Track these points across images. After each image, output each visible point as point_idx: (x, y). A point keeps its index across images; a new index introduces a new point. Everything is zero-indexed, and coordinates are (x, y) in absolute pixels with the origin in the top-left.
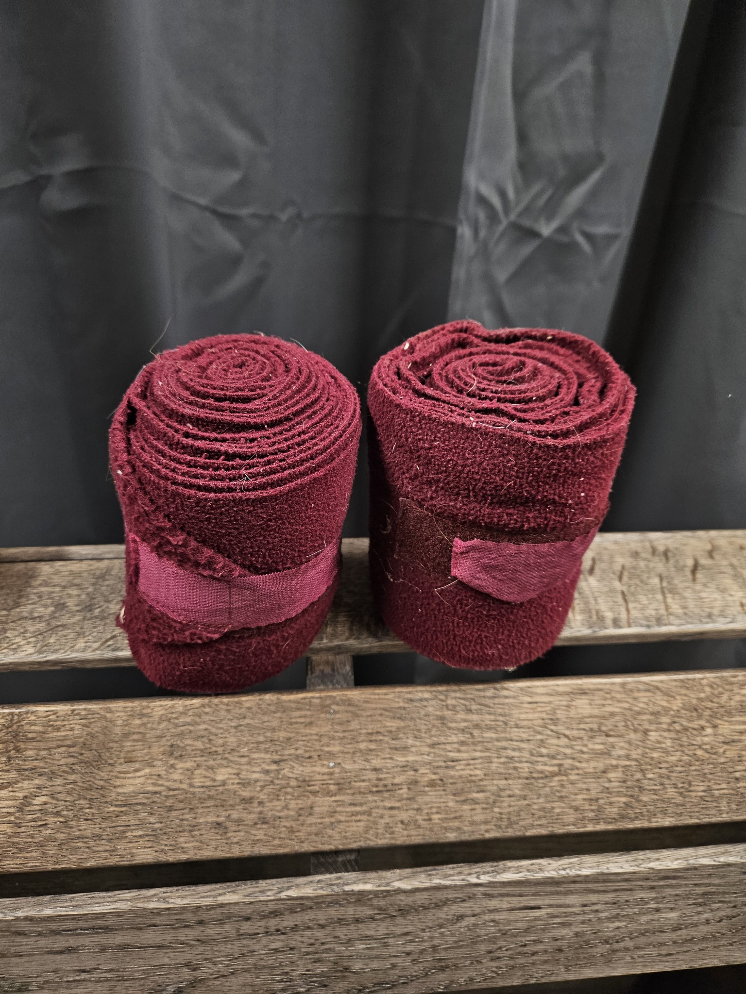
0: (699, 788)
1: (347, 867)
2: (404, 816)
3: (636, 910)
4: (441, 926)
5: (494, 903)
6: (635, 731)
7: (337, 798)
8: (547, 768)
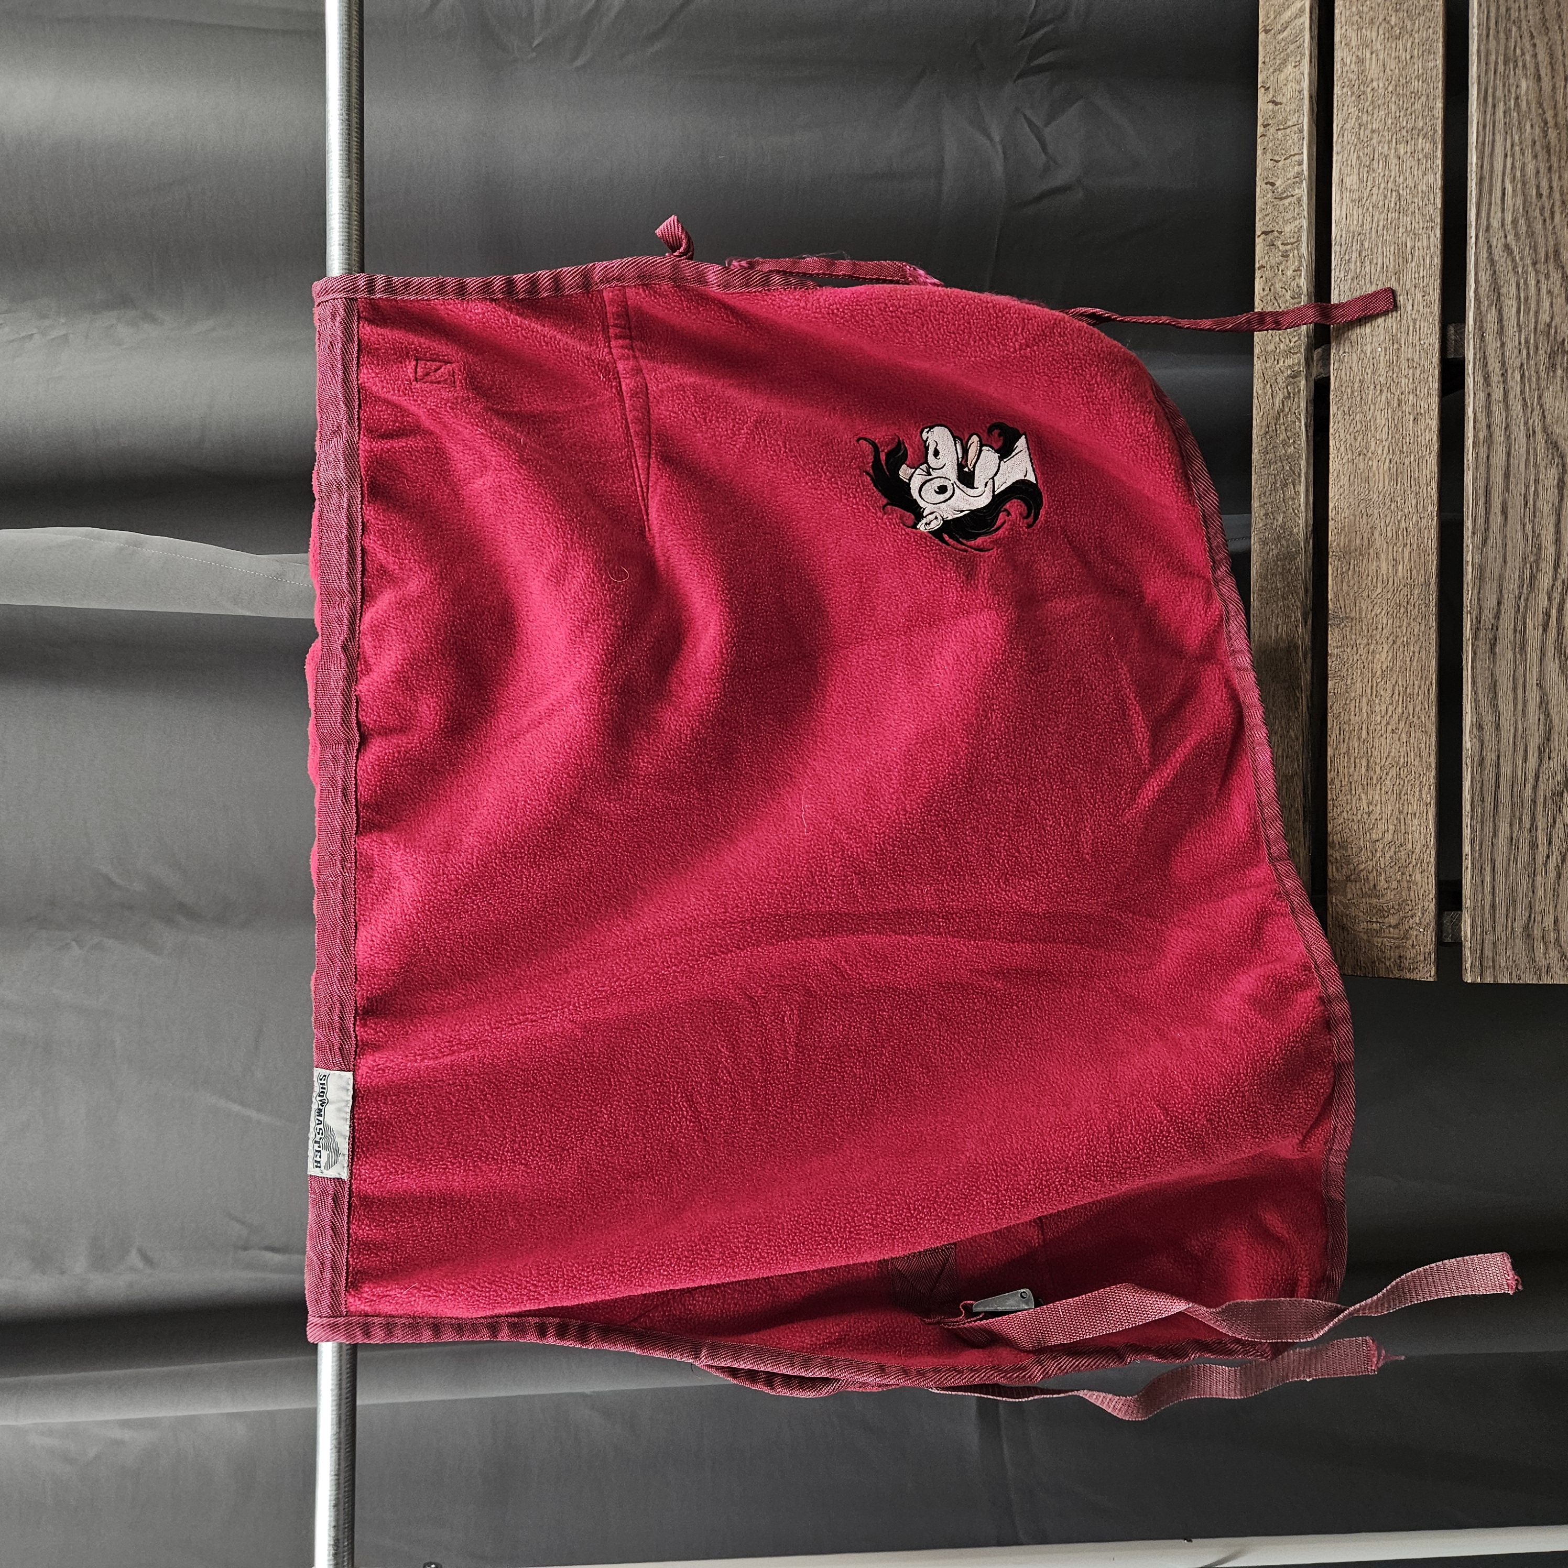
0: (1416, 85)
1: (1461, 333)
2: (1419, 296)
3: (1515, 114)
4: (1513, 260)
5: (1495, 223)
6: (1371, 139)
7: (1403, 343)
8: (1393, 200)
